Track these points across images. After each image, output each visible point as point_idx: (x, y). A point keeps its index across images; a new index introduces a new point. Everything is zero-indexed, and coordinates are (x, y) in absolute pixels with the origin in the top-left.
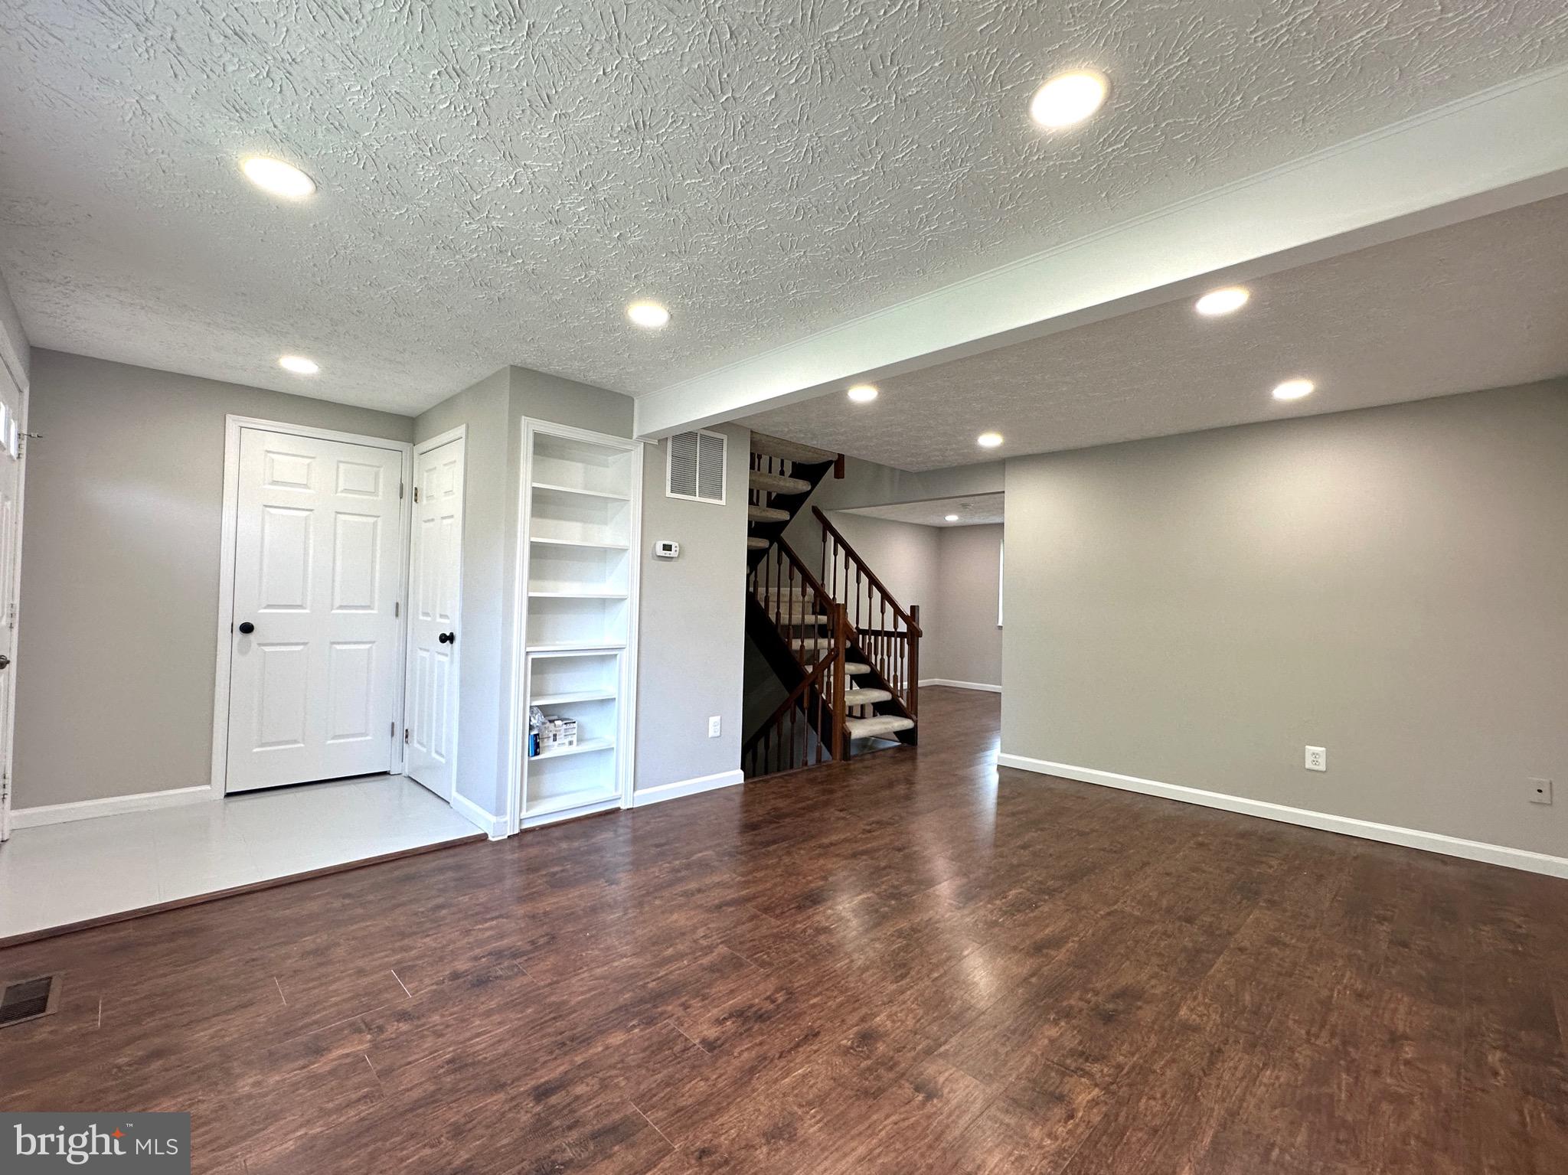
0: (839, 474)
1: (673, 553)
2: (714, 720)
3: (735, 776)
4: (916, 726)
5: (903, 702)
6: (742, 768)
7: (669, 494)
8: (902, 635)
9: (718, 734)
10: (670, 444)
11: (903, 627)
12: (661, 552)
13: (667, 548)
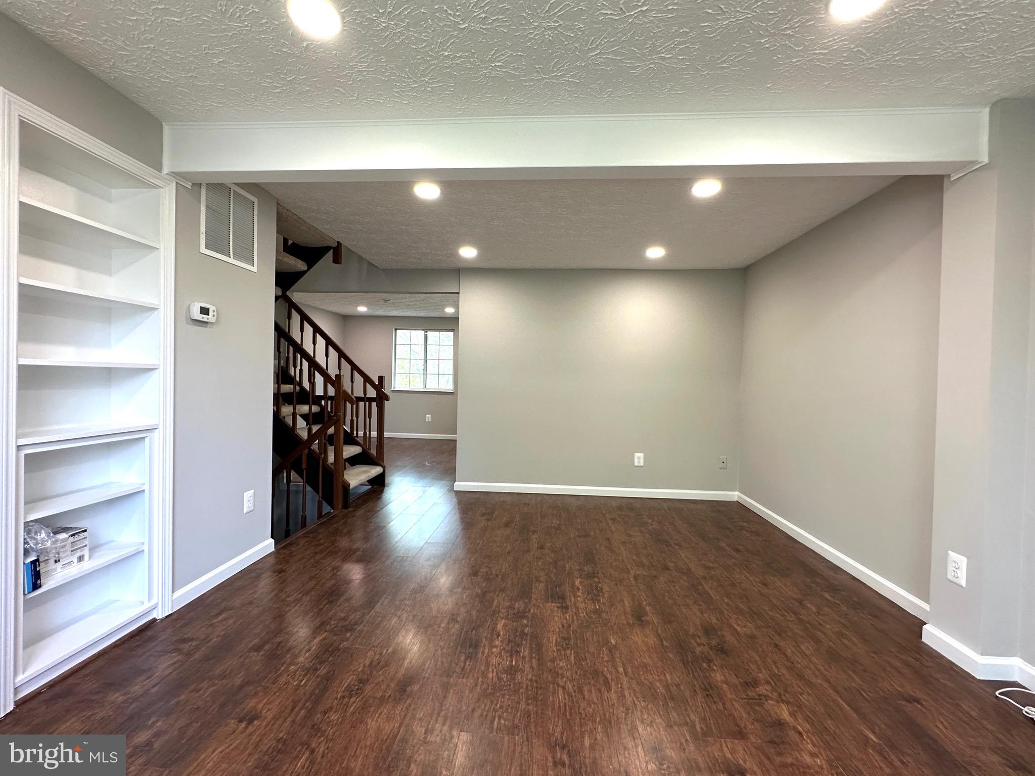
0: (337, 260)
1: (210, 318)
2: (248, 495)
3: (268, 545)
4: (384, 472)
5: (374, 452)
6: (272, 537)
7: (203, 250)
8: (371, 400)
9: (253, 508)
10: (203, 192)
11: (372, 393)
12: (198, 316)
13: (205, 311)
